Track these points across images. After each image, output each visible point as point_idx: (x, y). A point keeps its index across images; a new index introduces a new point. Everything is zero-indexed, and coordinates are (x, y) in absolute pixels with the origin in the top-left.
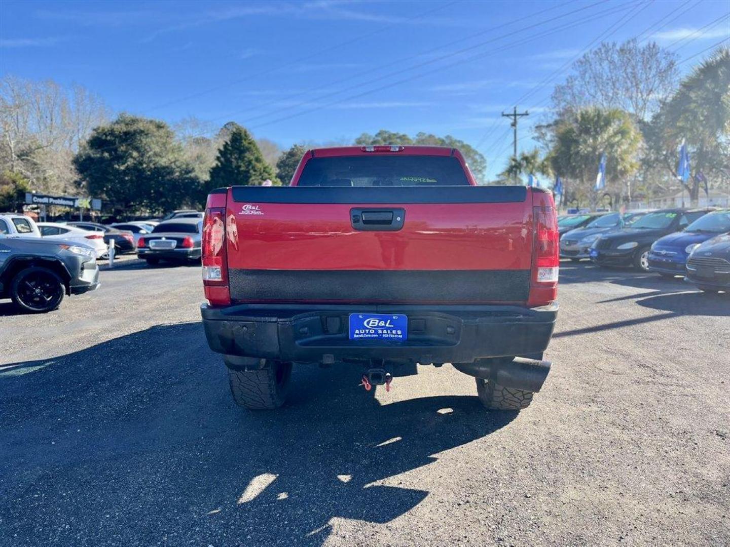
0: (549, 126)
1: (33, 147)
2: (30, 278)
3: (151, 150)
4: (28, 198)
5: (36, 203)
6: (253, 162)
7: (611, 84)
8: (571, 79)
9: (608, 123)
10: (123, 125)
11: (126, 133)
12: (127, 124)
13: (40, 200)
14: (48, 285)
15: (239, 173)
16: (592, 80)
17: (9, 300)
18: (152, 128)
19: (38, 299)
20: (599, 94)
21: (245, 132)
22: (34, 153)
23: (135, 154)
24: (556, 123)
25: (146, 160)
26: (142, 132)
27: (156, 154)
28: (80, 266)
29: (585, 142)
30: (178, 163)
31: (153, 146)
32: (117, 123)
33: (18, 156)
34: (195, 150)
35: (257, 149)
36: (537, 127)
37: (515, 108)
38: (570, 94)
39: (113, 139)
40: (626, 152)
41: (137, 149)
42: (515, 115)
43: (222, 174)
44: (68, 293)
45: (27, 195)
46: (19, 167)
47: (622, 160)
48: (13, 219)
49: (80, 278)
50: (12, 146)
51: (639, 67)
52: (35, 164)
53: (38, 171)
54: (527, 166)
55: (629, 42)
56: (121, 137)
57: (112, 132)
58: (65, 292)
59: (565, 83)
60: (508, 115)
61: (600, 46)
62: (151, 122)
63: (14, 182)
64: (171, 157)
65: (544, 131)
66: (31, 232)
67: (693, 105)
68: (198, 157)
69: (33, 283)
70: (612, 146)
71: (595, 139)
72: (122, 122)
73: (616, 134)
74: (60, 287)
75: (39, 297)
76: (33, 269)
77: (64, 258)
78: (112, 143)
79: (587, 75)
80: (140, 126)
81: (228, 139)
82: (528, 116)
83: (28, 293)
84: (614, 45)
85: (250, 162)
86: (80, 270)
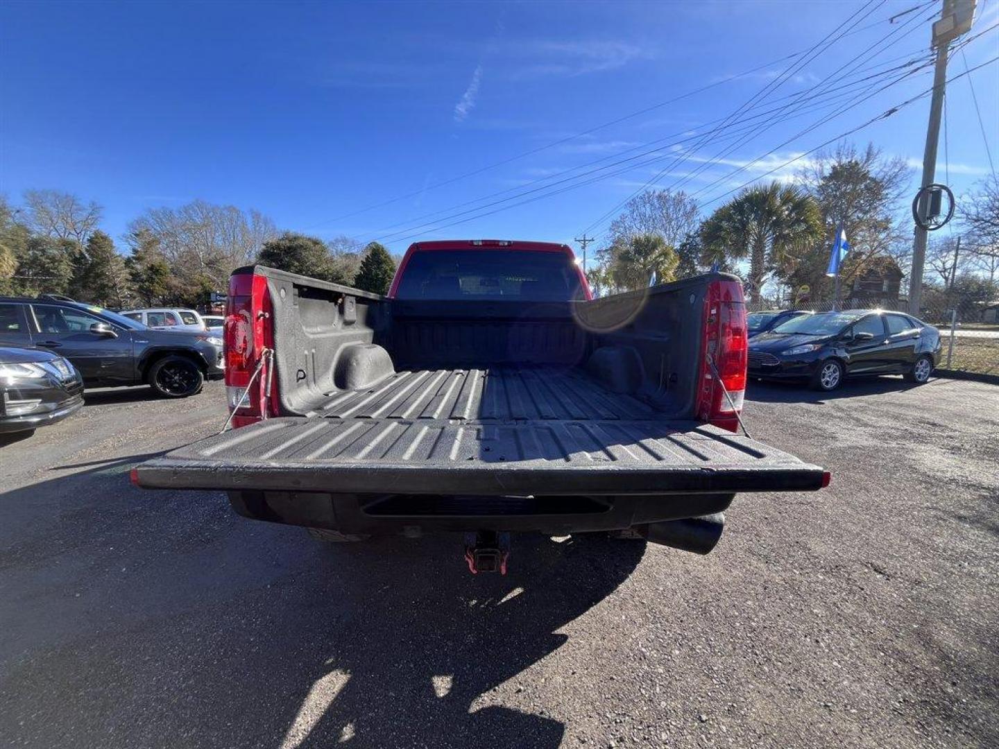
0: (606, 250)
1: (218, 258)
2: (169, 366)
3: (309, 261)
4: (213, 297)
5: (221, 301)
6: (389, 271)
7: (651, 220)
8: (623, 217)
9: (654, 247)
10: (287, 241)
11: (289, 248)
12: (290, 241)
13: (223, 299)
14: (187, 373)
15: (378, 279)
16: (638, 218)
17: (149, 386)
18: (310, 243)
19: (177, 385)
20: (643, 227)
21: (383, 248)
22: (219, 263)
23: (296, 264)
24: (611, 248)
25: (304, 268)
26: (302, 246)
27: (313, 264)
28: (217, 355)
29: (638, 260)
30: (330, 272)
31: (311, 258)
32: (282, 239)
33: (207, 264)
34: (345, 262)
35: (392, 262)
36: (598, 251)
37: (585, 235)
38: (622, 227)
39: (279, 251)
40: (667, 269)
41: (298, 260)
42: (585, 240)
43: (364, 280)
44: (206, 379)
45: (212, 294)
46: (208, 273)
47: (665, 274)
48: (180, 313)
49: (218, 367)
50: (201, 256)
51: (671, 209)
52: (220, 271)
53: (222, 277)
54: (594, 277)
55: (664, 191)
56: (285, 251)
57: (278, 247)
58: (203, 378)
59: (619, 219)
60: (579, 241)
61: (644, 193)
62: (309, 239)
63: (202, 284)
64: (325, 266)
65: (602, 254)
66: (196, 323)
67: (723, 233)
68: (346, 267)
69: (172, 371)
70: (658, 264)
71: (645, 258)
72: (286, 239)
73: (660, 256)
74: (198, 375)
75: (178, 383)
76: (173, 358)
77: (201, 348)
78: (279, 255)
79: (635, 214)
80: (300, 242)
81: (369, 253)
82: (593, 242)
83: (167, 380)
84: (654, 192)
85: (386, 272)
86: (217, 359)
